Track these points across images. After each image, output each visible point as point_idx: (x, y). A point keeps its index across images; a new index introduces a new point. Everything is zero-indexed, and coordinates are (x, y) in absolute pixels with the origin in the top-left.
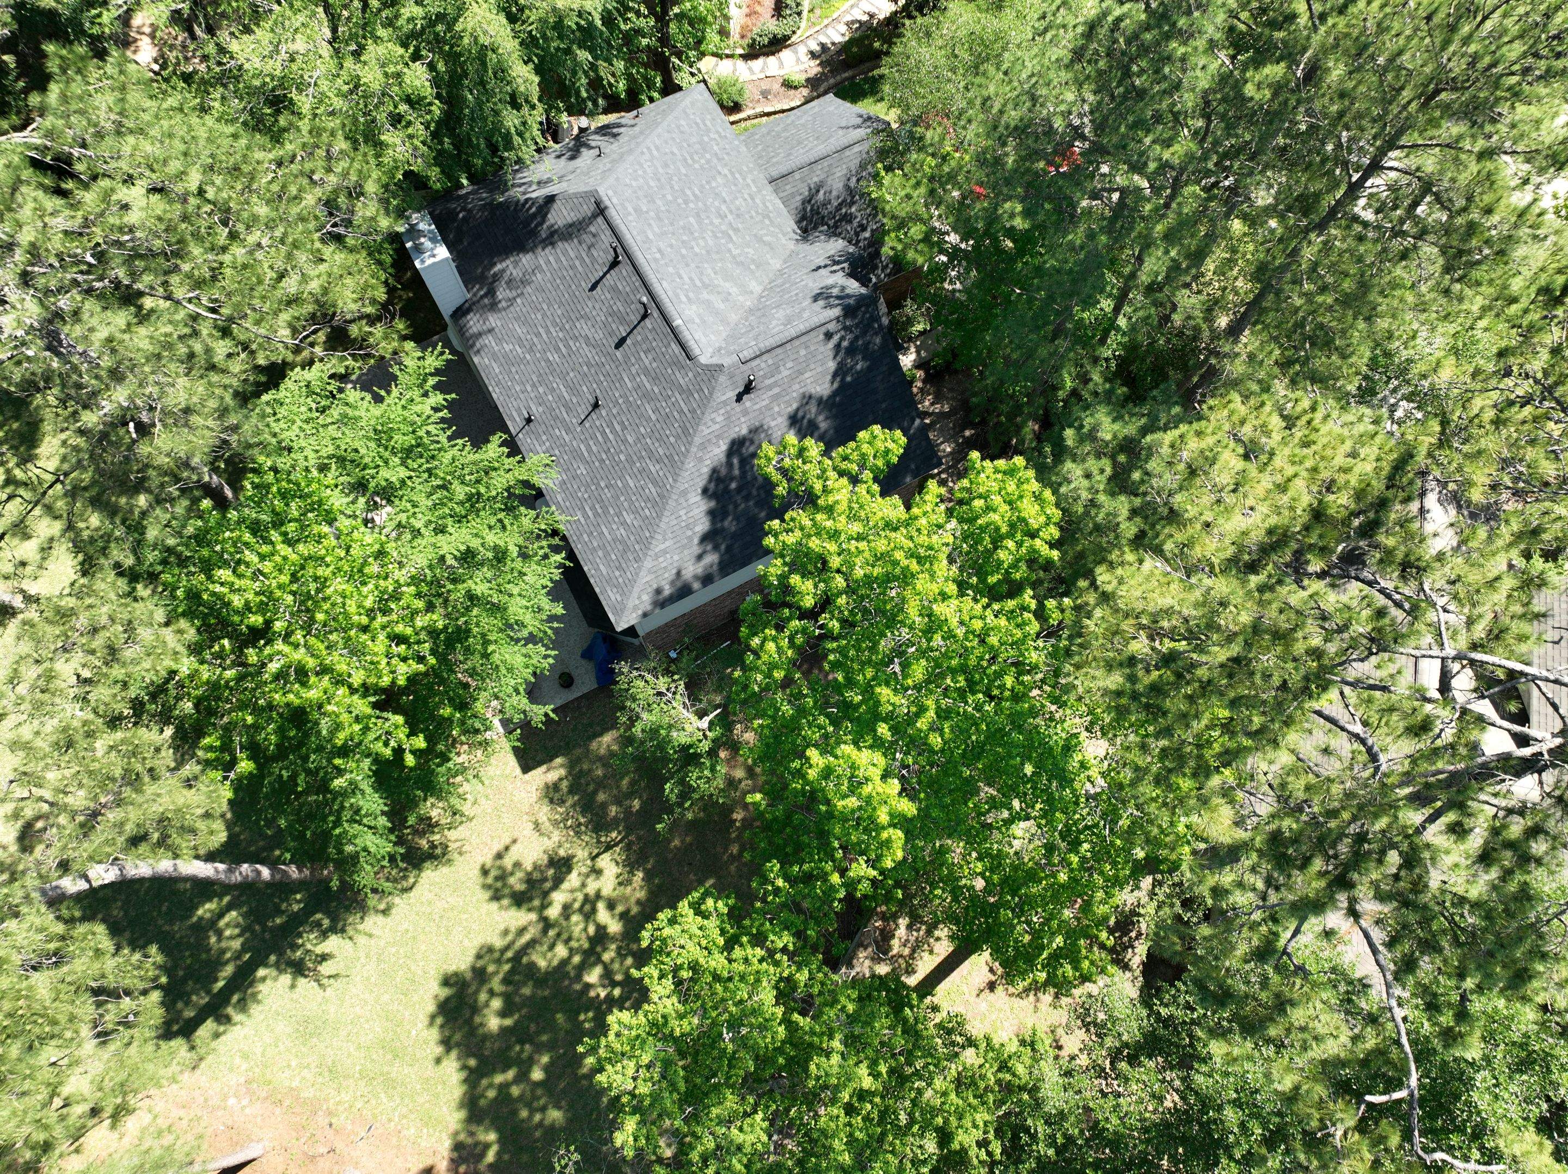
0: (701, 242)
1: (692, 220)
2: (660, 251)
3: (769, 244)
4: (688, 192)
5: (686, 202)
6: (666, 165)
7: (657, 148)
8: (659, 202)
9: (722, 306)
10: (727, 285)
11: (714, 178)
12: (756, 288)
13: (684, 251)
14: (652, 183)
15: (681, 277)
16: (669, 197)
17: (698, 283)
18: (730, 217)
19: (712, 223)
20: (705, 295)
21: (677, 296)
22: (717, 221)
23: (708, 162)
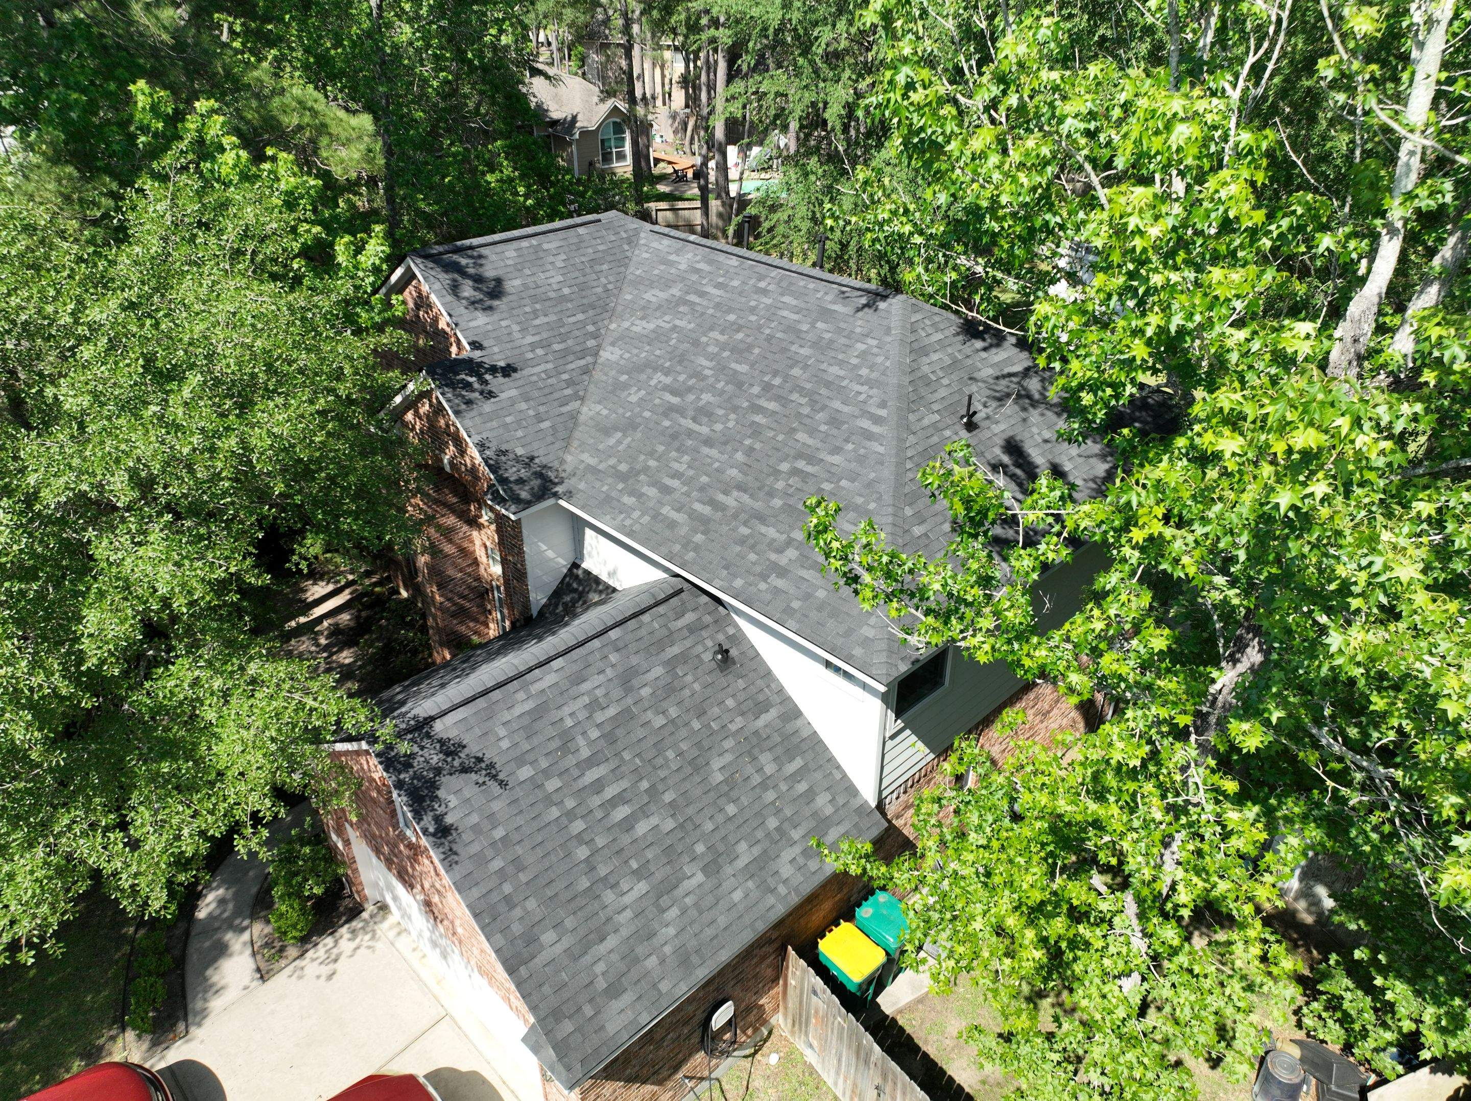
0: (712, 349)
1: (743, 368)
2: (764, 292)
3: (607, 432)
4: (772, 406)
5: (767, 387)
6: (835, 421)
7: (869, 436)
8: (805, 351)
9: (647, 296)
10: (652, 326)
11: (745, 468)
12: (609, 354)
13: (732, 317)
14: (835, 370)
15: (719, 286)
16: (796, 372)
17: (692, 298)
18: (688, 423)
19: (712, 389)
20: (676, 291)
21: (710, 262)
22: (706, 397)
23: (771, 494)
